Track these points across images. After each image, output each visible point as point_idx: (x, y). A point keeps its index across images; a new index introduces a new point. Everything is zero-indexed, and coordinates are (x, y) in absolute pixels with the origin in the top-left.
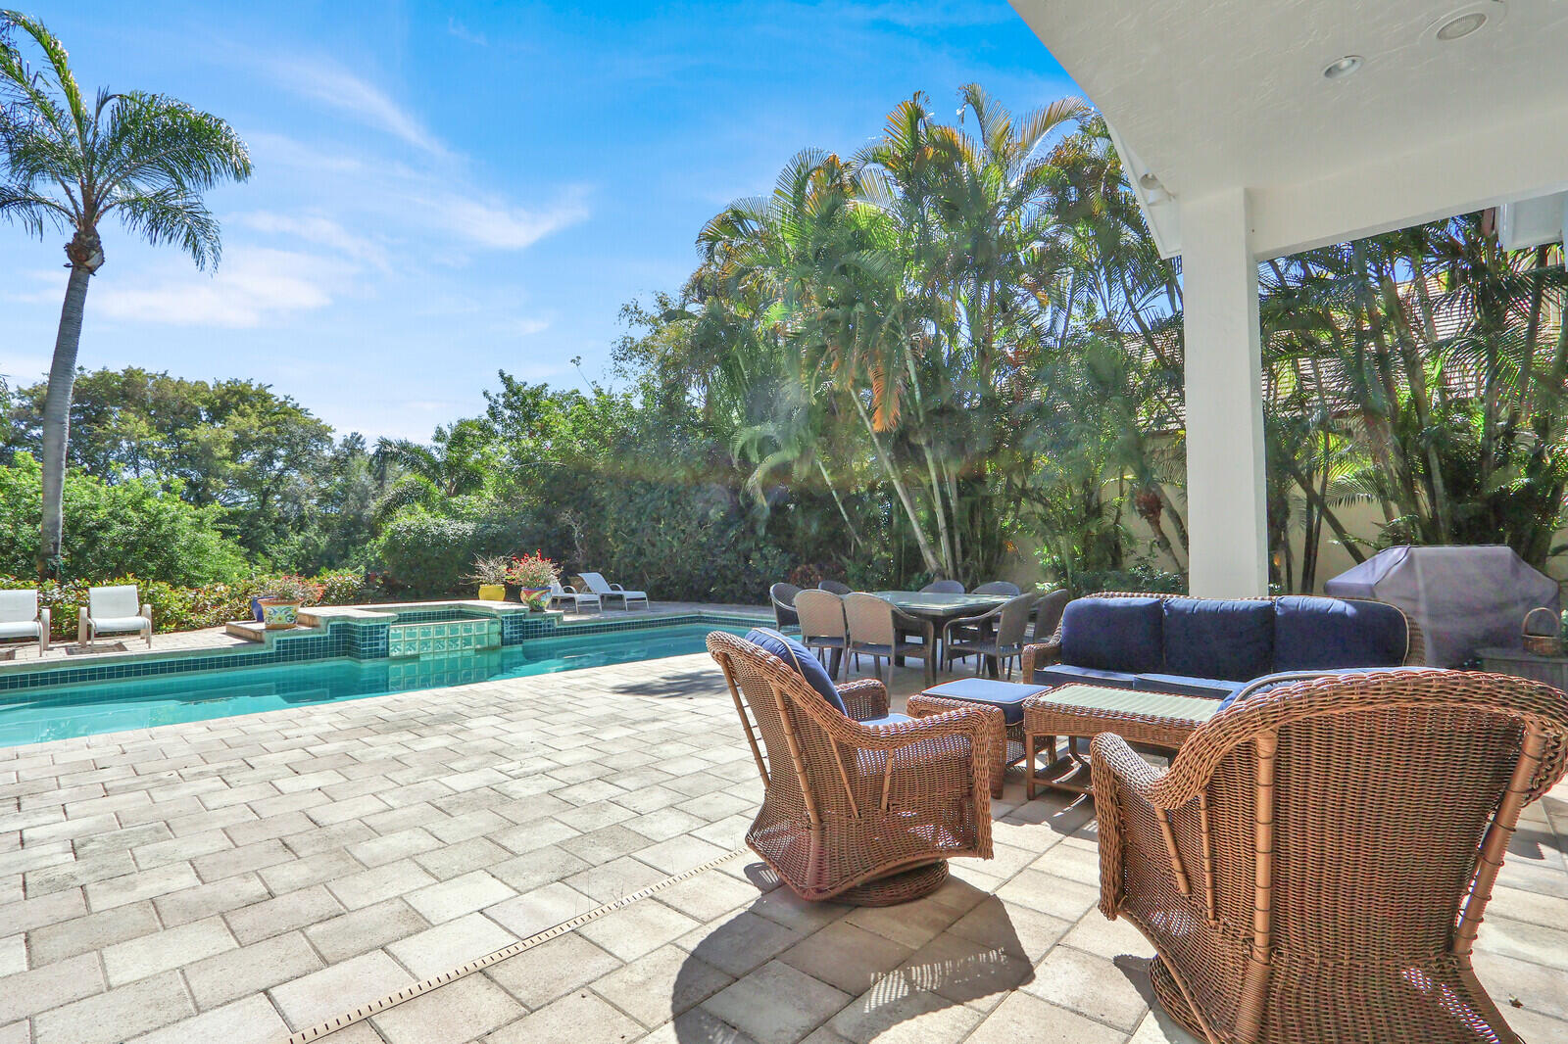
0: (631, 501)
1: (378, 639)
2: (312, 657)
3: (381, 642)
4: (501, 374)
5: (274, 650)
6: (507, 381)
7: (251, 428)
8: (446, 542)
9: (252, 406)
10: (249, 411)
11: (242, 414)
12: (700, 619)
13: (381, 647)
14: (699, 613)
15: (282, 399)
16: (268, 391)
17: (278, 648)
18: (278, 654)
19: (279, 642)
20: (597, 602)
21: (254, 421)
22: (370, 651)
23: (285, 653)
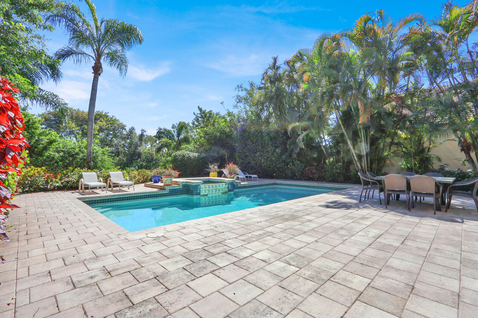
0: (246, 146)
1: (197, 189)
2: (178, 195)
3: (198, 190)
4: (199, 107)
5: (168, 192)
6: (200, 109)
7: (103, 125)
8: (191, 159)
9: (104, 119)
10: (103, 120)
11: (101, 121)
12: (276, 184)
13: (198, 191)
14: (275, 182)
15: (111, 117)
16: (108, 114)
17: (169, 191)
18: (169, 193)
19: (169, 189)
20: (245, 178)
21: (104, 123)
22: (196, 193)
23: (171, 193)
